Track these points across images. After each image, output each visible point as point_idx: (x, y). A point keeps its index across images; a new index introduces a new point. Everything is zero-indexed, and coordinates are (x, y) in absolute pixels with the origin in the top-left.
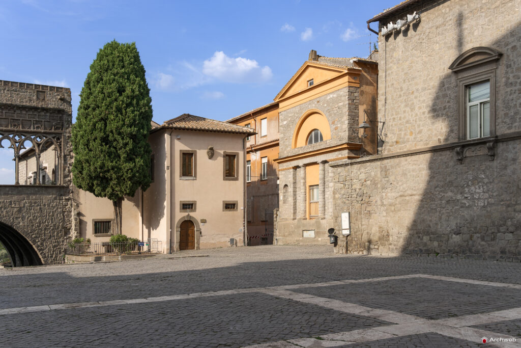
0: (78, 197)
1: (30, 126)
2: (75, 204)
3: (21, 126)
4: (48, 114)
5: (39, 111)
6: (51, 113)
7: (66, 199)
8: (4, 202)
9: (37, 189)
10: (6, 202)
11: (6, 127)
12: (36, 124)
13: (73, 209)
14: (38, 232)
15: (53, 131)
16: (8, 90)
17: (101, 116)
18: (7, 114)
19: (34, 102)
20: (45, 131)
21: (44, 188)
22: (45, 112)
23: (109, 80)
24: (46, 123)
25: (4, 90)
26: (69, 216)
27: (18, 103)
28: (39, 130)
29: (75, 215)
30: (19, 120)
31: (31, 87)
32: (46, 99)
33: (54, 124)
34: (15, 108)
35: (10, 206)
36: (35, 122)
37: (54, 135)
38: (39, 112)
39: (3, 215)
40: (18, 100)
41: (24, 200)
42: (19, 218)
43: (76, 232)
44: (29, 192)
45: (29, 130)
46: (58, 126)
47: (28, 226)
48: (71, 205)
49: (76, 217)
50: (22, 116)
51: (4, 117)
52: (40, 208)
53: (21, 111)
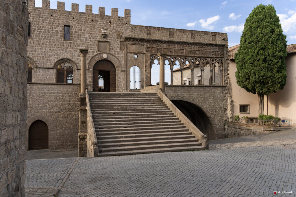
0: (232, 92)
1: (209, 54)
2: (230, 96)
3: (205, 54)
4: (217, 48)
5: (213, 46)
6: (219, 47)
7: (225, 93)
8: (197, 94)
9: (212, 88)
10: (199, 94)
11: (198, 55)
13: (229, 98)
14: (213, 111)
15: (219, 56)
17: (262, 47)
18: (199, 48)
19: (211, 41)
20: (216, 56)
22: (216, 46)
23: (265, 26)
24: (216, 52)
25: (198, 35)
26: (227, 102)
27: (203, 42)
28: (213, 56)
29: (230, 102)
30: (204, 51)
31: (209, 33)
32: (216, 39)
33: (220, 52)
34: (203, 45)
35: (200, 97)
36: (211, 52)
37: (220, 59)
38: (213, 47)
39: (197, 102)
41: (206, 94)
42: (204, 103)
43: (231, 111)
45: (209, 56)
46: (222, 54)
47: (208, 107)
48: (228, 96)
49: (231, 103)
50: (206, 49)
51: (198, 50)
52: (214, 98)
53: (205, 46)
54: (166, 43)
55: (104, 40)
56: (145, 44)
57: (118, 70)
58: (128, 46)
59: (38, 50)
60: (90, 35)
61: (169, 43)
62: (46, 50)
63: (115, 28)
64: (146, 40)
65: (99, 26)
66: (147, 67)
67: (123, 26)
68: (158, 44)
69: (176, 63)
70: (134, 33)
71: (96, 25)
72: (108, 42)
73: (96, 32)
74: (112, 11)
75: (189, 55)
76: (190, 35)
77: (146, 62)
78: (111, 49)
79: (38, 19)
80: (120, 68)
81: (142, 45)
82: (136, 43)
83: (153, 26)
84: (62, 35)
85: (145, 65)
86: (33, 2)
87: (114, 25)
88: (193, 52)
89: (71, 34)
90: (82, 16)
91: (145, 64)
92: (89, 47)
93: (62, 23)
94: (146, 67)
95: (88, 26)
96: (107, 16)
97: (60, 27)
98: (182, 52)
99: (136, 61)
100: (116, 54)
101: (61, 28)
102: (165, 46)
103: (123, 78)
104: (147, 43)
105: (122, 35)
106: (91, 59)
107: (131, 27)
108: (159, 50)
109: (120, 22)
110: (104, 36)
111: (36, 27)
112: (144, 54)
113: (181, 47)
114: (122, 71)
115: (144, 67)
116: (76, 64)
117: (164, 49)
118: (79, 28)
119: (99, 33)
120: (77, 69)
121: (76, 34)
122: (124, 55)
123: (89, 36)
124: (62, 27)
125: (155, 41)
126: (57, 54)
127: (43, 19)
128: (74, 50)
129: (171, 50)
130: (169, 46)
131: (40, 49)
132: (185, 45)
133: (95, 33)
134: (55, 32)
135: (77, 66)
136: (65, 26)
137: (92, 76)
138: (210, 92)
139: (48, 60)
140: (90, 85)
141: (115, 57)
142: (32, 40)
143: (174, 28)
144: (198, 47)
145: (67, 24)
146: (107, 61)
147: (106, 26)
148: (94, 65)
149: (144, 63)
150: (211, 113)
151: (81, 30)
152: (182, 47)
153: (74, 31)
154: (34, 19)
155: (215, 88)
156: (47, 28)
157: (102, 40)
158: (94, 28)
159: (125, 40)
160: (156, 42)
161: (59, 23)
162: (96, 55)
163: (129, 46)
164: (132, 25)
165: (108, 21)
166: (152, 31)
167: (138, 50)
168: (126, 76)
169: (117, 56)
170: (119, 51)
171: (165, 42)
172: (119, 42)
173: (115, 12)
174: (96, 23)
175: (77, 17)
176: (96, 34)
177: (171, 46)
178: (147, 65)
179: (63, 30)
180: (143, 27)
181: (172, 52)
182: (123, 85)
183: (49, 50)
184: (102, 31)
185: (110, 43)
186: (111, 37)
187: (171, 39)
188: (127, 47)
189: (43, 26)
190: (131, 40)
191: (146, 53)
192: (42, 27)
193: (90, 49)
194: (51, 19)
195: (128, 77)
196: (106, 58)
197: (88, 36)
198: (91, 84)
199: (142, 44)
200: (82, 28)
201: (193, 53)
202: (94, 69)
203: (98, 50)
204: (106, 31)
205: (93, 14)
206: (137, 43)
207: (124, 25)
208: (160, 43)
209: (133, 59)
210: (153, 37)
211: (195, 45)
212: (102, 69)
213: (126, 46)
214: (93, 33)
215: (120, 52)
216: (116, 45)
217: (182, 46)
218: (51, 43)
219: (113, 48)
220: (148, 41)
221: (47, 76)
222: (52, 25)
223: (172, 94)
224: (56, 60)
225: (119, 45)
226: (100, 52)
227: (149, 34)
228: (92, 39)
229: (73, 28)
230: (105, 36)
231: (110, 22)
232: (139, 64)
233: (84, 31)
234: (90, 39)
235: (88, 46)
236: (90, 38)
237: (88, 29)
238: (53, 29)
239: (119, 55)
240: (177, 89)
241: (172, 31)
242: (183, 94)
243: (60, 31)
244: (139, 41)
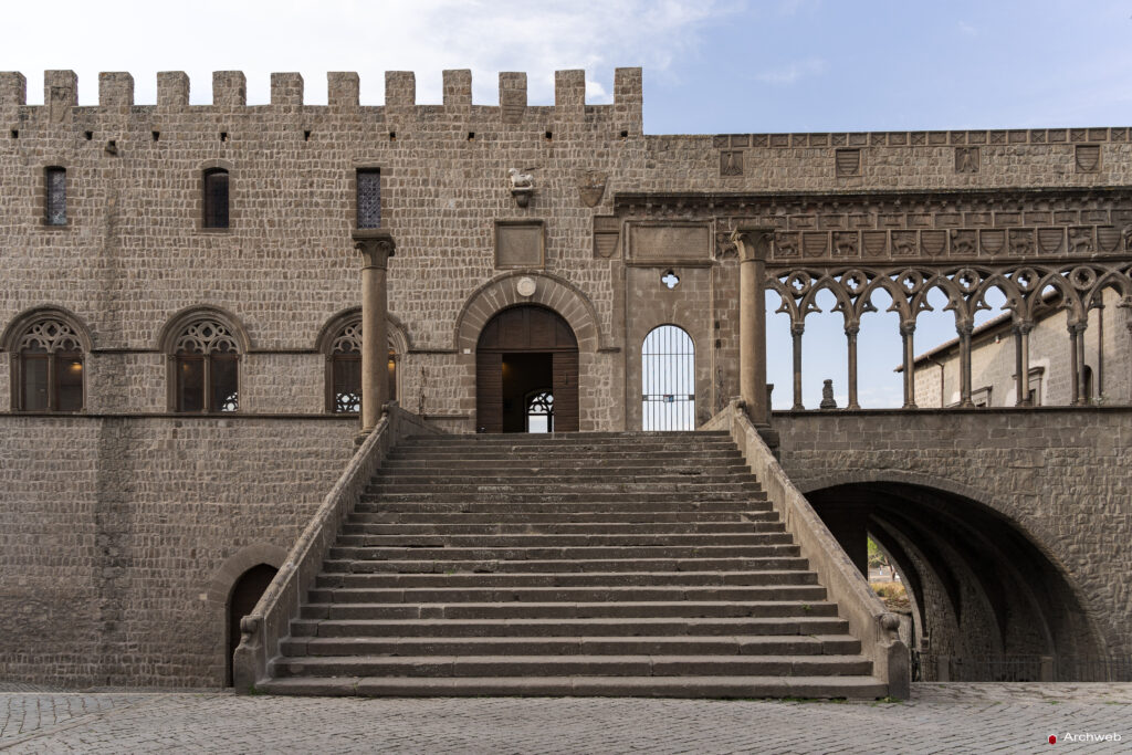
1: (1061, 245)
3: (1036, 247)
4: (1109, 207)
5: (1085, 199)
6: (1116, 204)
8: (994, 453)
9: (1079, 418)
10: (1001, 453)
11: (997, 253)
12: (1076, 236)
14: (1085, 536)
15: (1122, 251)
16: (1001, 155)
18: (1002, 218)
19: (1068, 177)
20: (1103, 253)
21: (1098, 415)
22: (1101, 199)
24: (1103, 231)
25: (992, 154)
28: (1084, 253)
30: (1032, 230)
31: (1060, 137)
32: (1103, 165)
33: (1124, 232)
34: (1022, 201)
35: (1010, 464)
36: (1073, 232)
37: (1124, 265)
38: (1085, 203)
39: (993, 490)
40: (1028, 177)
41: (1043, 448)
42: (1034, 496)
44: (1059, 427)
45: (1059, 255)
47: (1058, 519)
50: (1040, 217)
51: (993, 226)
52: (1090, 471)
53: (1037, 204)
54: (820, 204)
55: (525, 216)
56: (711, 221)
57: (587, 346)
58: (631, 237)
59: (257, 281)
60: (461, 199)
61: (836, 204)
62: (285, 277)
63: (572, 159)
64: (718, 202)
65: (502, 156)
66: (724, 326)
67: (606, 146)
68: (780, 213)
69: (874, 302)
70: (658, 175)
71: (487, 156)
72: (539, 223)
73: (487, 186)
74: (558, 83)
75: (941, 258)
76: (947, 156)
77: (717, 304)
78: (554, 254)
79: (257, 153)
80: (595, 338)
81: (697, 225)
82: (669, 218)
83: (751, 132)
84: (348, 209)
85: (712, 319)
86: (237, 89)
87: (566, 146)
88: (966, 238)
89: (385, 201)
90: (426, 122)
91: (715, 314)
92: (459, 254)
93: (347, 160)
94: (717, 325)
95: (453, 161)
96: (535, 109)
97: (340, 177)
98: (905, 246)
99: (671, 305)
100: (575, 276)
101: (346, 181)
102: (814, 220)
103: (610, 381)
104: (721, 215)
105: (603, 188)
106: (467, 306)
107: (644, 150)
108: (783, 244)
109: (593, 131)
110: (521, 198)
111: (248, 186)
112: (707, 265)
113: (900, 220)
114: (604, 351)
115: (708, 327)
116: (404, 328)
117: (808, 237)
118: (415, 173)
119: (500, 189)
120: (410, 352)
121: (404, 201)
122: (615, 277)
123: (459, 205)
124: (348, 175)
125: (761, 202)
126: (329, 292)
127: (275, 150)
128: (398, 272)
129: (847, 239)
130: (834, 221)
131: (266, 274)
132: (921, 210)
133: (484, 189)
134: (320, 201)
135: (408, 338)
136: (360, 171)
137: (474, 376)
138: (1068, 440)
139: (294, 317)
140: (465, 418)
141: (574, 288)
142: (236, 240)
143: (862, 131)
144: (993, 212)
145: (367, 163)
146: (535, 309)
147: (530, 155)
148: (479, 329)
149: (711, 310)
150: (1071, 548)
151: (425, 182)
152: (902, 220)
153: (398, 187)
154: (240, 155)
155: (1099, 417)
156: (291, 185)
157: (515, 217)
158: (480, 170)
159: (616, 209)
160: (769, 206)
161: (336, 161)
162: (489, 285)
163: (635, 234)
164: (649, 137)
165: (541, 133)
166: (751, 153)
167: (678, 252)
168: (622, 375)
169: (581, 282)
170: (590, 259)
171: (811, 201)
172: (589, 219)
173: (571, 88)
174: (487, 145)
175: (407, 128)
176: (488, 192)
177: (848, 220)
178: (725, 317)
179: (354, 190)
180: (703, 144)
181: (851, 248)
182: (613, 417)
183: (298, 277)
184: (513, 179)
185: (549, 229)
186: (553, 199)
187: (848, 185)
188: (627, 239)
189: (275, 179)
190: (644, 207)
191: (716, 264)
192: (272, 185)
193: (464, 261)
194: (304, 147)
195: (634, 377)
196: (531, 297)
197: (452, 203)
198: (471, 411)
199: (699, 219)
200: (428, 174)
201: (965, 244)
202: (480, 351)
203: (497, 265)
204: (528, 177)
205: (475, 108)
206: (676, 217)
207: (614, 143)
208: (789, 211)
209: (657, 295)
210: (752, 184)
211: (976, 201)
212: (520, 346)
213: (621, 235)
214: (474, 190)
215: (594, 266)
216: (575, 237)
217: (905, 212)
218: (305, 248)
219: (565, 249)
220: (727, 203)
221: (293, 382)
222: (309, 172)
223: (851, 451)
224: (328, 315)
225: (588, 234)
226: (504, 272)
227: (732, 170)
228: (471, 215)
229: (394, 177)
230: (525, 198)
231: (549, 135)
232: (687, 314)
233: (439, 184)
234: (461, 219)
235: (455, 248)
236: (462, 214)
237: (454, 175)
238: (315, 189)
239: (592, 281)
240: (881, 430)
241: (847, 148)
242: (915, 454)
243: (342, 195)
244: (685, 206)
